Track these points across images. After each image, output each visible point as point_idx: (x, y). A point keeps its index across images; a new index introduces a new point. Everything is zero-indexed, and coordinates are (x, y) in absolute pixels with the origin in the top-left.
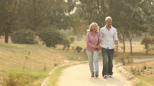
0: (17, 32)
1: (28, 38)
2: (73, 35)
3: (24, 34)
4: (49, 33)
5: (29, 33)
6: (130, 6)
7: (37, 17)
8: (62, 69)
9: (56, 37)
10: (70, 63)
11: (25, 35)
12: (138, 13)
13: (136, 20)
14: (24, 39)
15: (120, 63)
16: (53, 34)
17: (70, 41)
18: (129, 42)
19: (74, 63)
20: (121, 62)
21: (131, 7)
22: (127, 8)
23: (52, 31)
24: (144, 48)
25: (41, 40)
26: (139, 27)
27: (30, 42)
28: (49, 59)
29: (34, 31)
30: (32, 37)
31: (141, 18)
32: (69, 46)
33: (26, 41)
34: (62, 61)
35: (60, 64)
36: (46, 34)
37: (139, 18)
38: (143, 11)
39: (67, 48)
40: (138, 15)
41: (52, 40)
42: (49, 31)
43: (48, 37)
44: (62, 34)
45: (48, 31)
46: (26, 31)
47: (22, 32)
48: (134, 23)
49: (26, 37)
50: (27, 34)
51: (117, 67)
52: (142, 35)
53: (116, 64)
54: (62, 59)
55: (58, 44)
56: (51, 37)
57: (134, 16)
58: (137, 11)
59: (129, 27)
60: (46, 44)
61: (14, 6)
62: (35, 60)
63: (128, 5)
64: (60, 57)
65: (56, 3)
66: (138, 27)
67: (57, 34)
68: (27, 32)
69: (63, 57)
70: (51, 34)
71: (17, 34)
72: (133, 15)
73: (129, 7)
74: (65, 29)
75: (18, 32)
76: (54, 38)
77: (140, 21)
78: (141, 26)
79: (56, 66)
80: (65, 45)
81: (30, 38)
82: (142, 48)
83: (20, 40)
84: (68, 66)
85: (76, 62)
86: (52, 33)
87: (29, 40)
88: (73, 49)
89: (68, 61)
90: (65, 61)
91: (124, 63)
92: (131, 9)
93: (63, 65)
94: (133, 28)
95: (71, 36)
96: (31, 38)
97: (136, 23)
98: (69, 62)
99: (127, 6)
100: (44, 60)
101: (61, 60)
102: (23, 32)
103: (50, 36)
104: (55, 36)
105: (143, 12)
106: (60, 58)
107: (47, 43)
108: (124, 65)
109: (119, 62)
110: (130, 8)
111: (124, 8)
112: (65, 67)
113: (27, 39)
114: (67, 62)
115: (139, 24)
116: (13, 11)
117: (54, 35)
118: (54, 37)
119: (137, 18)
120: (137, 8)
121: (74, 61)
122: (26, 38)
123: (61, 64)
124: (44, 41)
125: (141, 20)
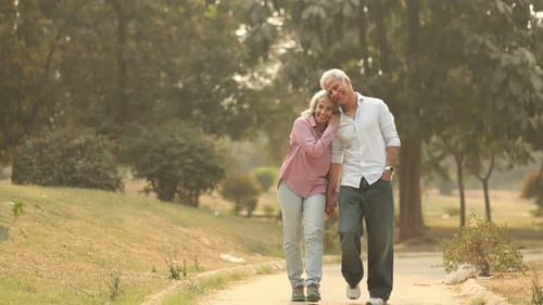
0: (36, 140)
1: (80, 164)
2: (268, 165)
3: (66, 146)
4: (170, 145)
5: (88, 142)
6: (488, 43)
7: (129, 91)
8: (202, 292)
9: (199, 163)
10: (244, 264)
11: (70, 152)
12: (520, 71)
13: (513, 99)
14: (68, 168)
15: (466, 264)
16: (185, 149)
17: (257, 186)
18: (482, 192)
19: (265, 264)
20: (470, 260)
21: (495, 49)
22: (475, 52)
23: (182, 141)
24: (531, 212)
25: (136, 173)
26: (524, 126)
27: (91, 179)
28: (158, 249)
29: (106, 137)
30: (100, 160)
31: (532, 90)
32: (252, 205)
33: (74, 175)
34: (216, 256)
35: (198, 269)
36: (155, 150)
37: (524, 90)
38: (538, 64)
39: (245, 212)
40: (520, 78)
41: (180, 173)
42: (170, 139)
43: (165, 163)
44: (221, 151)
45: (165, 139)
46: (73, 139)
47: (58, 139)
48: (506, 108)
49: (73, 160)
50: (80, 147)
51: (454, 283)
52: (533, 160)
53: (448, 271)
54: (213, 248)
55: (205, 190)
56: (176, 162)
57: (505, 83)
58: (516, 61)
59: (480, 128)
60: (155, 190)
61: (47, 53)
62: (90, 253)
63: (481, 40)
64: (207, 242)
65: (203, 38)
66: (518, 124)
67: (202, 151)
68: (77, 141)
69: (218, 240)
70: (175, 151)
71: (40, 147)
72: (499, 76)
73: (483, 46)
74: (236, 137)
75: (42, 140)
76: (191, 168)
77: (527, 99)
78: (533, 122)
79: (175, 276)
80: (238, 202)
81: (91, 166)
82: (527, 215)
83: (51, 174)
84: (236, 277)
85: (271, 263)
86: (181, 145)
87: (84, 171)
88: (269, 216)
89: (238, 257)
90: (223, 256)
91: (485, 263)
92: (493, 56)
93: (212, 272)
94: (497, 134)
95: (262, 170)
96: (96, 163)
97: (513, 109)
98: (241, 260)
99: (475, 43)
100: (134, 250)
101: (210, 252)
102: (64, 140)
103: (173, 157)
104: (191, 157)
105: (537, 68)
106: (206, 246)
107: (162, 186)
108: (485, 273)
109: (461, 261)
110: (491, 51)
111: (466, 52)
112: (218, 284)
113: (78, 168)
114: (234, 259)
115: (523, 114)
116: (42, 71)
117: (189, 153)
118: (190, 161)
119: (514, 88)
120: (516, 52)
121: (264, 258)
122: (73, 164)
123: (203, 271)
124: (150, 177)
125: (530, 99)
